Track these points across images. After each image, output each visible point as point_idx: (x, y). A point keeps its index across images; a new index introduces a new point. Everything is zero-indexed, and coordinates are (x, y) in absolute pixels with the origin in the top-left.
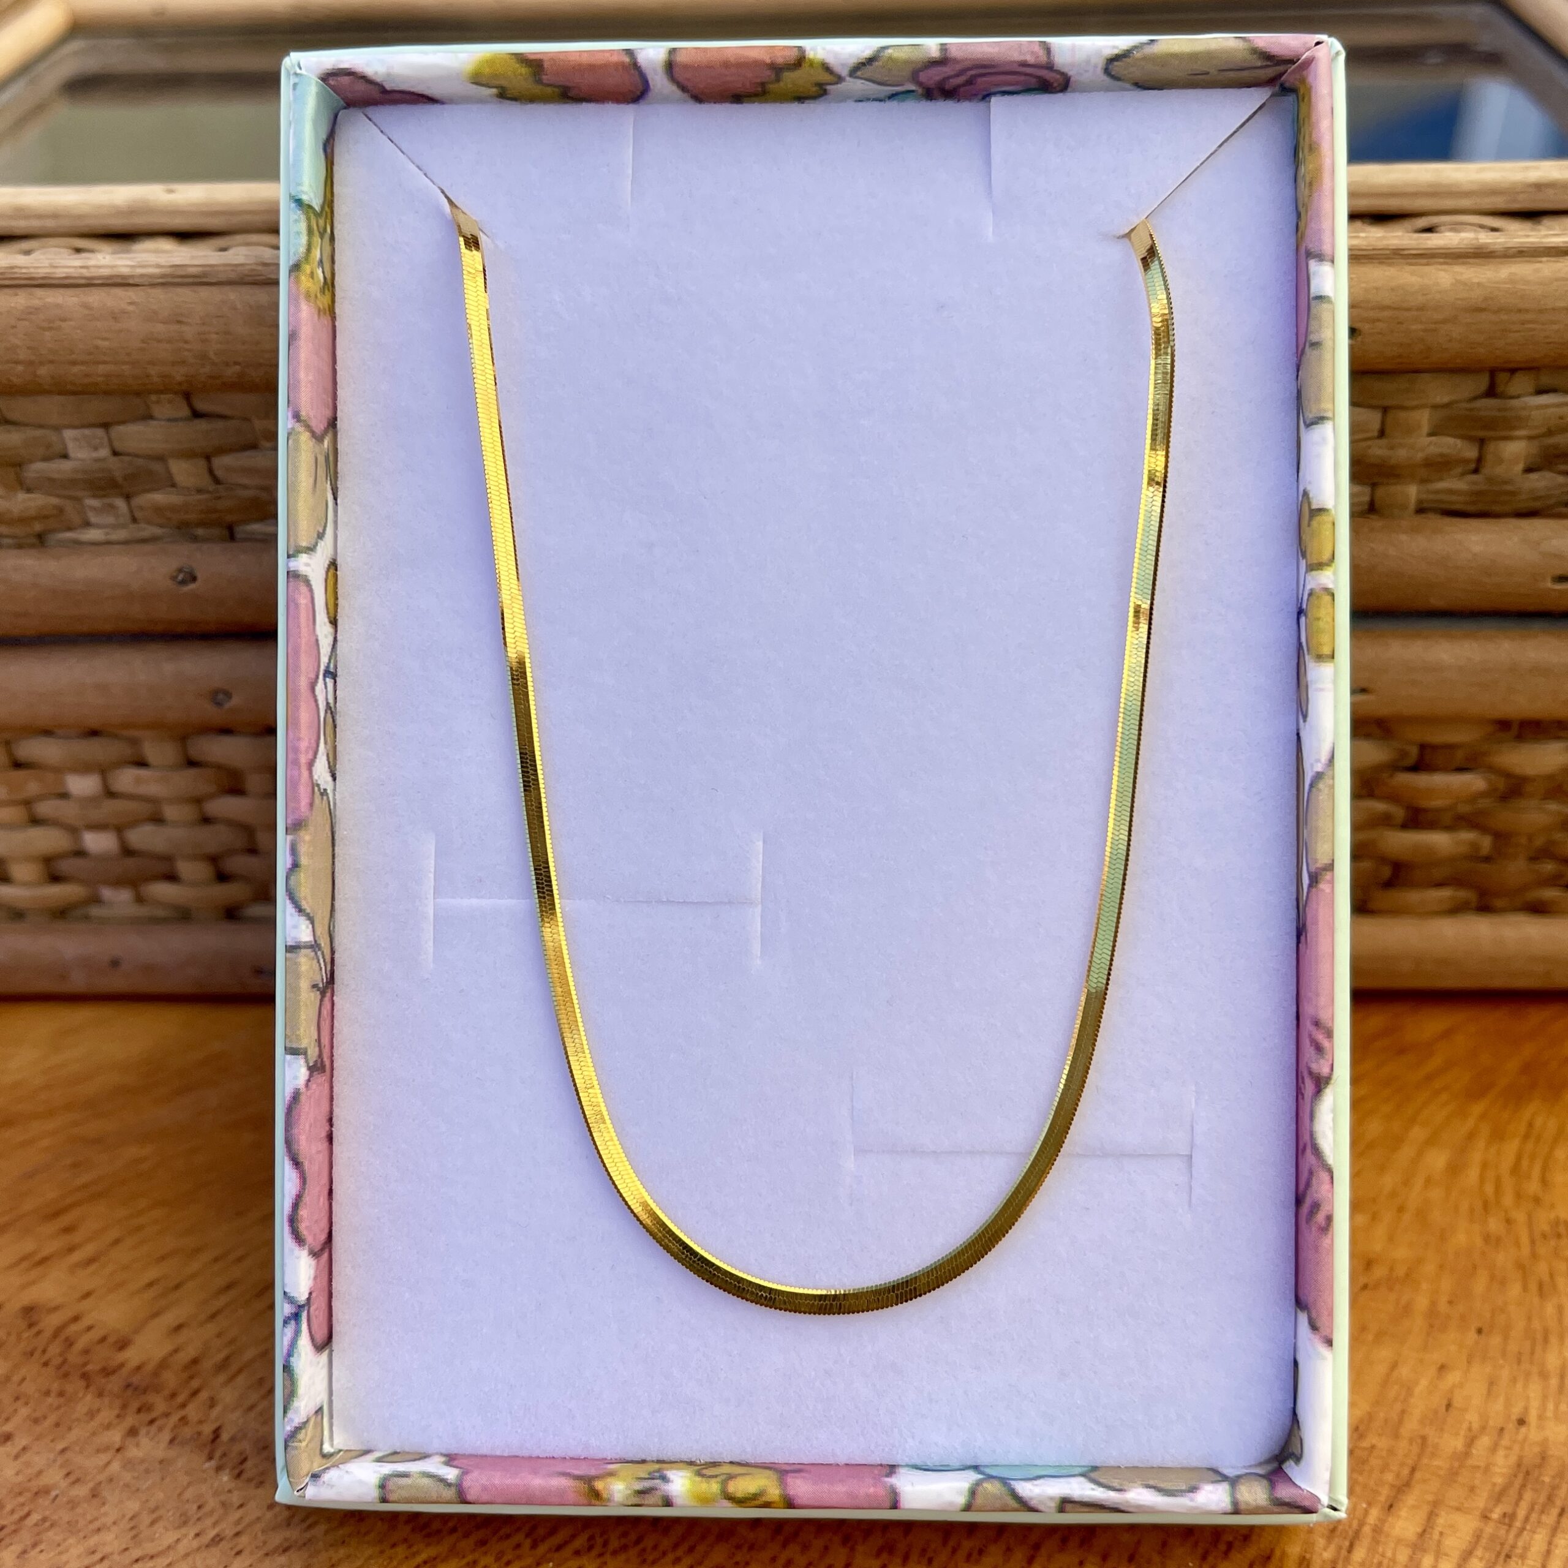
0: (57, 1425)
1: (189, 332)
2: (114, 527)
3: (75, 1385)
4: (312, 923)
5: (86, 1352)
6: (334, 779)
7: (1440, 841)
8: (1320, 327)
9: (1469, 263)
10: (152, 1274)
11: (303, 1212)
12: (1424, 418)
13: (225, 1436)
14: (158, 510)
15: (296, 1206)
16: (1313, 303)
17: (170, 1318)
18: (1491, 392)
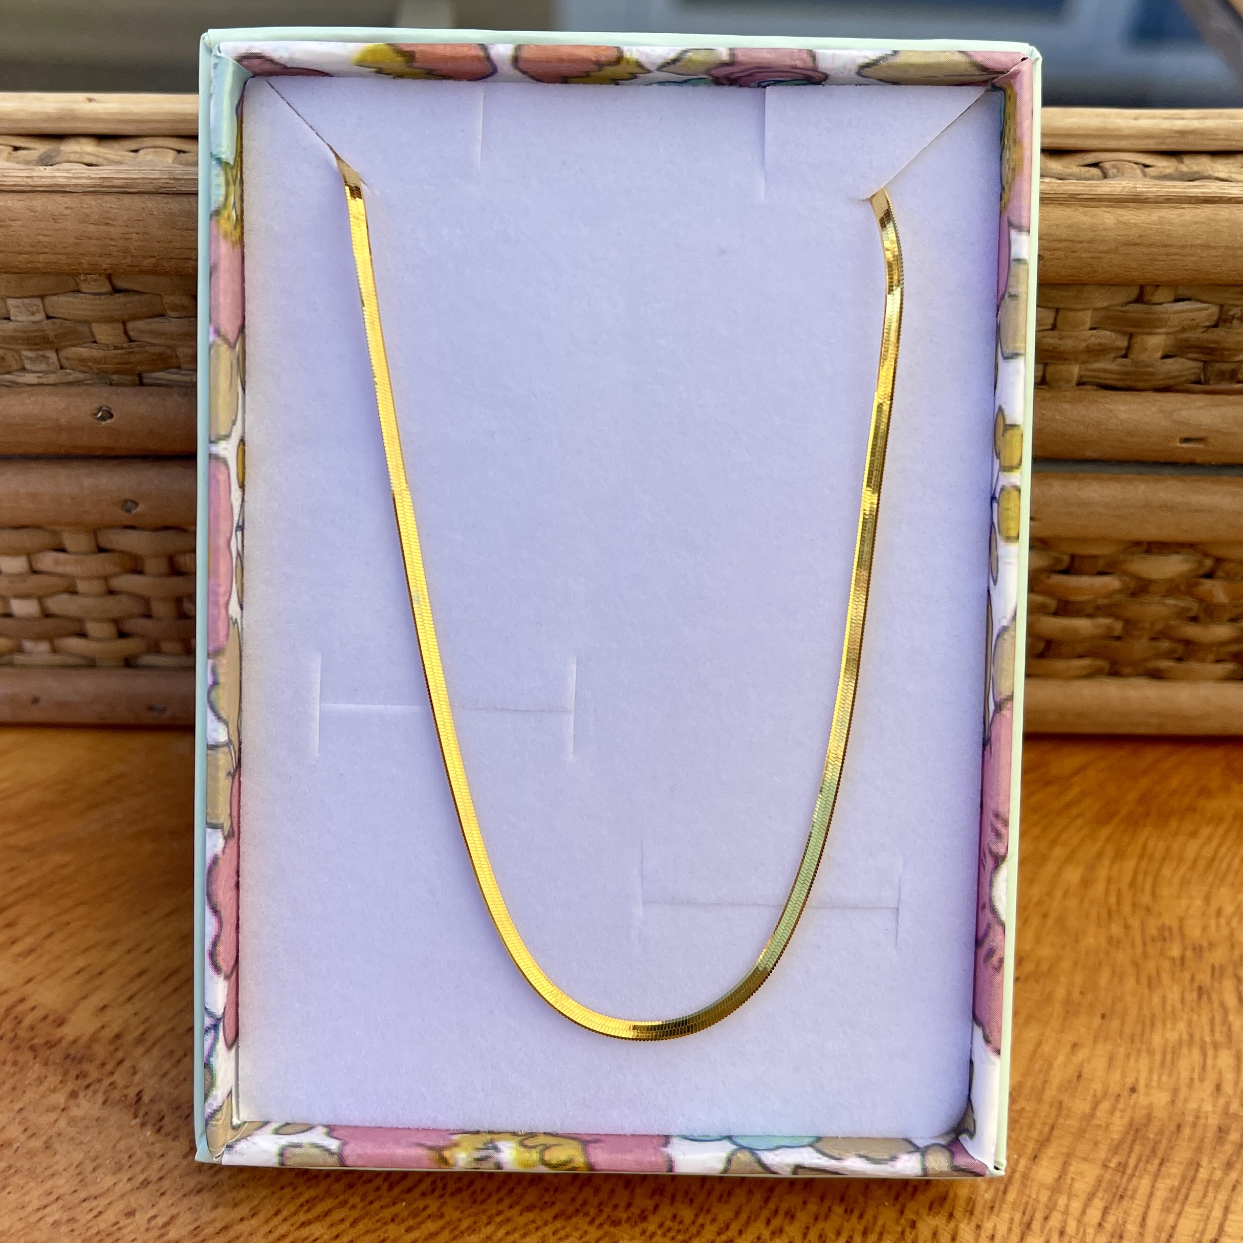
0: (14, 1089)
1: (115, 232)
2: (46, 373)
3: (25, 1056)
4: (227, 726)
5: (32, 1028)
6: (242, 608)
7: (1083, 625)
8: (1018, 282)
9: (1129, 207)
10: (80, 962)
11: (220, 948)
12: (1087, 318)
13: (146, 1099)
14: (82, 361)
15: (215, 944)
16: (1013, 264)
17: (97, 1000)
18: (1140, 299)
